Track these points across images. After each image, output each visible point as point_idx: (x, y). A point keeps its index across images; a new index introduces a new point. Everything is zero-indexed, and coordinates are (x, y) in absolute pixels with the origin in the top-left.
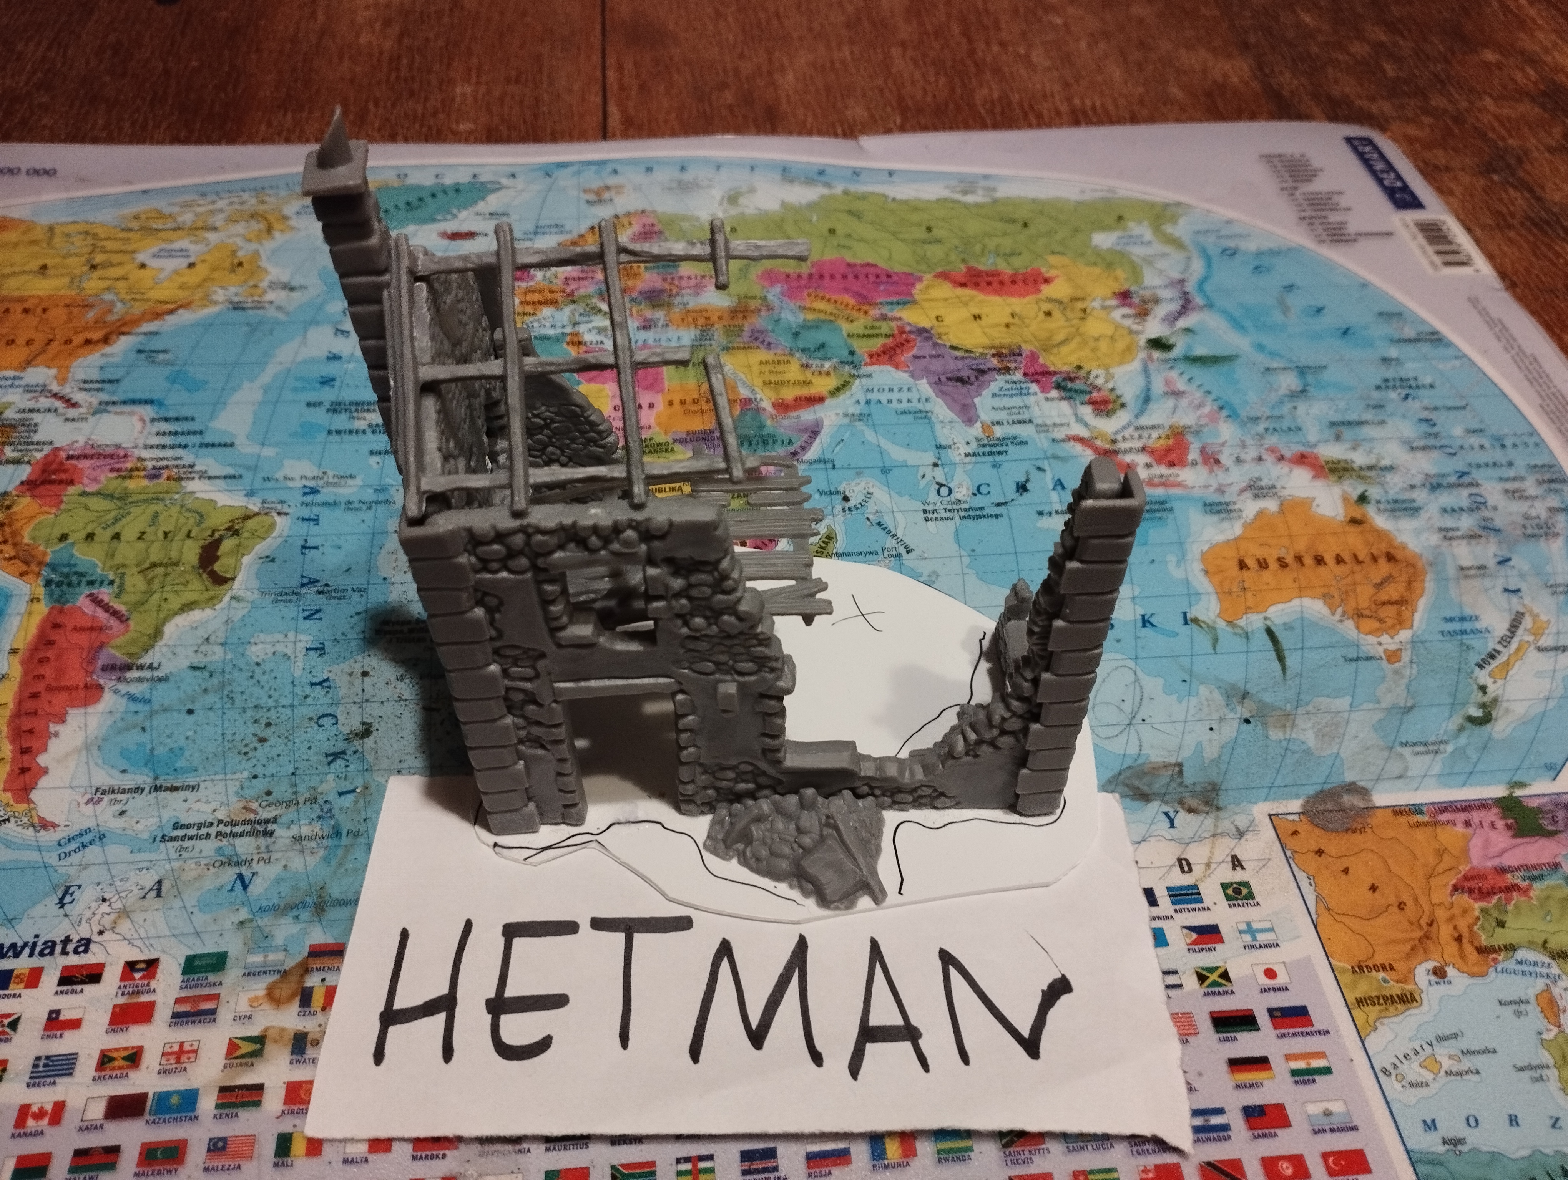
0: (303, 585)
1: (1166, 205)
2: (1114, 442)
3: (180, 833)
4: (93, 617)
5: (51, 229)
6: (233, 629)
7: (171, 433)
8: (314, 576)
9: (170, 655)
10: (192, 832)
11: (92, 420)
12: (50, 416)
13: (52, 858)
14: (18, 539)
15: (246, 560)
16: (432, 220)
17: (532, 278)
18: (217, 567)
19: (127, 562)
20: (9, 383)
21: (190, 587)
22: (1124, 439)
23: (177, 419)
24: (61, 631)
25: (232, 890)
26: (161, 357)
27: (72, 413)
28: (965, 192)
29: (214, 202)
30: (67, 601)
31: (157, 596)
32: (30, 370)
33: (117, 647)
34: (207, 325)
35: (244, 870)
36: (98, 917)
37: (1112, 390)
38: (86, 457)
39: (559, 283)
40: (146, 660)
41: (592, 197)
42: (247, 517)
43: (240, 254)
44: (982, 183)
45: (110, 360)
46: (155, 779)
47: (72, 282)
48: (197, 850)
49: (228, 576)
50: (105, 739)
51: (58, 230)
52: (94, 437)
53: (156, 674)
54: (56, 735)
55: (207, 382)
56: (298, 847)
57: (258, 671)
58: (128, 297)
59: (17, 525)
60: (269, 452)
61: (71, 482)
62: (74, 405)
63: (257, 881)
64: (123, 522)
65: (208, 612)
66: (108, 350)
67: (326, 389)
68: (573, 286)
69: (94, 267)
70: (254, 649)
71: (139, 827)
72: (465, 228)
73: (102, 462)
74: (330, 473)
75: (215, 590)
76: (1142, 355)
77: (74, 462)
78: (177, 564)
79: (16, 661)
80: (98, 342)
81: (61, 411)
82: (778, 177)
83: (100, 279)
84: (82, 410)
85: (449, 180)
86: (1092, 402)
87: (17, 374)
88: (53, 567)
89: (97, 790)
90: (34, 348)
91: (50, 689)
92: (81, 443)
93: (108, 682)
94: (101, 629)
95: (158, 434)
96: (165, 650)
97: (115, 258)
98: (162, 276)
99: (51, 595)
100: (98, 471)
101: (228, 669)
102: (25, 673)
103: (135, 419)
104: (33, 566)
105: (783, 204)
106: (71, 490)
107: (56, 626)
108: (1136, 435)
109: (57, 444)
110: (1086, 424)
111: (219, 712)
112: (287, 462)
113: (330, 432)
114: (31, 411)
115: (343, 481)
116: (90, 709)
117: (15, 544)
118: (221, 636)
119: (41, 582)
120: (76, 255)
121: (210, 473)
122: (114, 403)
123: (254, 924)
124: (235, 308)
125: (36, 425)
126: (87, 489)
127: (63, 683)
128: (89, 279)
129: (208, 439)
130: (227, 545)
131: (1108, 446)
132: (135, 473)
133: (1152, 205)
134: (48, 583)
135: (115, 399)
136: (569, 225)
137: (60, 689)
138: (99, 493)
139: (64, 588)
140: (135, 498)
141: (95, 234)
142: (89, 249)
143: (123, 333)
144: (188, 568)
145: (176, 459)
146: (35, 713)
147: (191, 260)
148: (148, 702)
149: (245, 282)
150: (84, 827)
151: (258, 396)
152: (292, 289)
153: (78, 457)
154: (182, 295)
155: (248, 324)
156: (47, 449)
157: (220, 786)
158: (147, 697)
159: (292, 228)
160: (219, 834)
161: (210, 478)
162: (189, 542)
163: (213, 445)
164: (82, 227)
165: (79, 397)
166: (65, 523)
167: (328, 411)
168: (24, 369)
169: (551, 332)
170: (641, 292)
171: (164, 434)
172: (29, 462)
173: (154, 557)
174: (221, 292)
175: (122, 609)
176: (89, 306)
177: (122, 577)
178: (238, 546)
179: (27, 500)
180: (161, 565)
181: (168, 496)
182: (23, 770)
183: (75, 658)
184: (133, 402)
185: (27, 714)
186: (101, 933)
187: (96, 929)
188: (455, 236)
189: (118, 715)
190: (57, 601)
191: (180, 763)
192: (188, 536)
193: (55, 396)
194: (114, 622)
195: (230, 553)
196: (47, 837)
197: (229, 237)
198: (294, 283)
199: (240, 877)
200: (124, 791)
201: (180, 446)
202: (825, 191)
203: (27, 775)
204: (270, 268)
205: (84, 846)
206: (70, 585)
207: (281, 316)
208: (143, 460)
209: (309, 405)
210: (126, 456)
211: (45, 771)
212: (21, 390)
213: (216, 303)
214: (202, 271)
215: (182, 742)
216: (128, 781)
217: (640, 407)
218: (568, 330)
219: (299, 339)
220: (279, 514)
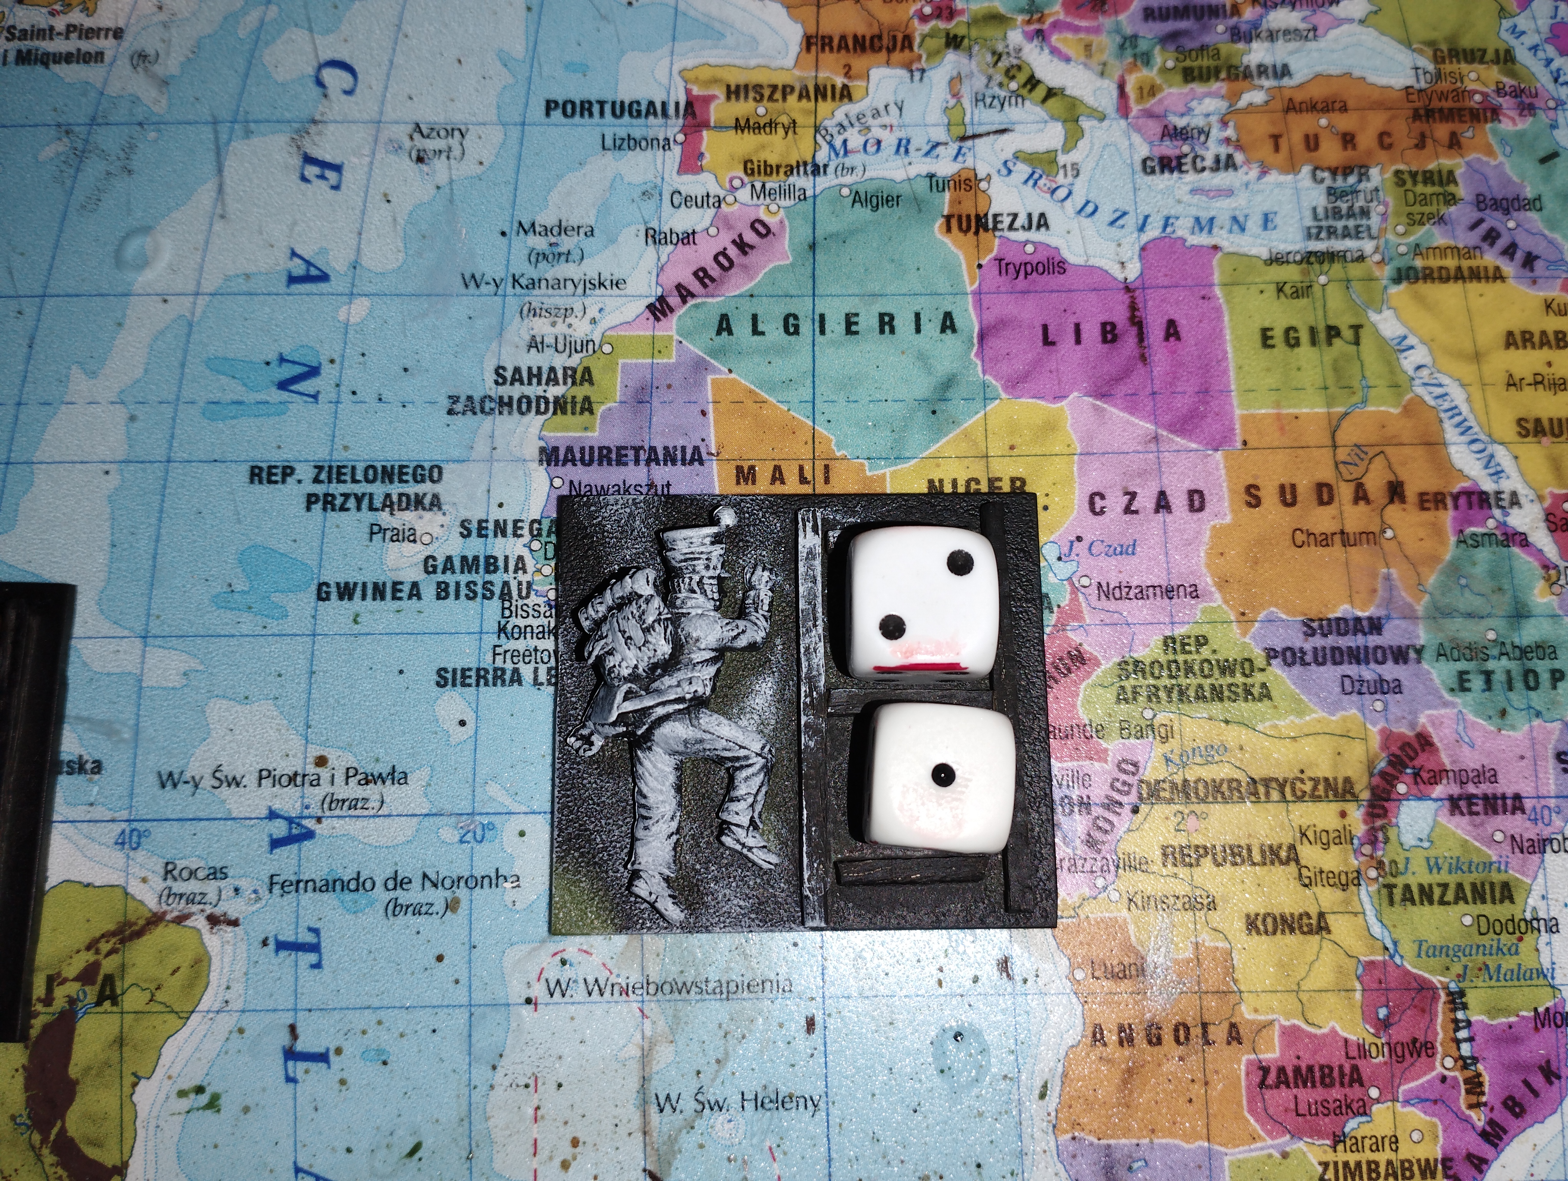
18: (74, 1123)
42: (130, 932)
49: (109, 1158)
67: (298, 409)
74: (339, 761)
112: (217, 714)
113: (322, 594)
115: (372, 791)
130: (91, 1041)
167: (311, 500)
169: (896, 171)
178: (121, 1042)
209: (256, 474)
217: (1162, 503)
218: (945, 167)
219: (206, 195)
220: (213, 920)
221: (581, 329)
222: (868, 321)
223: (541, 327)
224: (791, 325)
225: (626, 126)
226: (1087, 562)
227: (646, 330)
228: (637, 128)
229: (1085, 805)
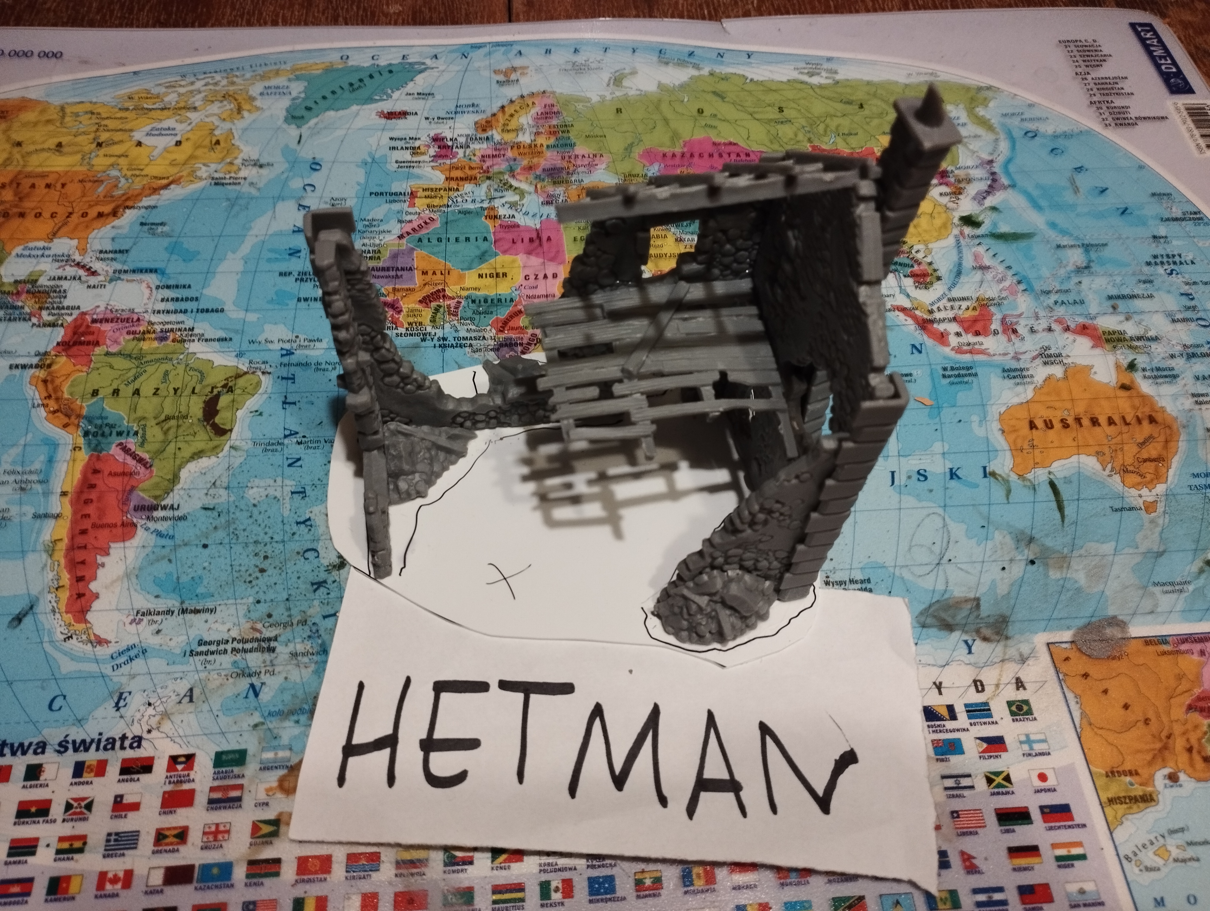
0: (286, 436)
1: (980, 89)
2: (931, 312)
3: (204, 648)
4: (124, 464)
5: (62, 109)
6: (233, 475)
7: (172, 299)
8: (295, 428)
9: (186, 497)
10: (213, 648)
11: (109, 287)
12: (76, 283)
13: (107, 670)
14: (60, 394)
15: (239, 413)
16: (370, 100)
17: (455, 155)
18: (217, 420)
19: (146, 415)
20: (40, 253)
21: (198, 437)
22: (939, 309)
23: (177, 287)
24: (100, 475)
25: (246, 697)
26: (160, 229)
27: (93, 281)
28: (811, 75)
29: (192, 83)
30: (102, 450)
31: (172, 445)
32: (56, 241)
33: (143, 490)
34: (195, 199)
35: (255, 680)
36: (146, 718)
37: (930, 264)
38: (107, 321)
39: (476, 159)
40: (167, 502)
41: (501, 78)
42: (238, 376)
43: (217, 132)
44: (826, 66)
45: (120, 231)
46: (182, 602)
47: (83, 159)
48: (218, 663)
49: (227, 427)
50: (140, 569)
51: (68, 110)
52: (111, 303)
53: (177, 513)
54: (103, 565)
55: (198, 253)
56: (295, 662)
57: (255, 511)
58: (129, 173)
59: (58, 382)
60: (252, 317)
61: (97, 344)
62: (94, 273)
63: (265, 689)
64: (142, 379)
65: (214, 459)
66: (117, 222)
67: (294, 259)
68: (489, 163)
69: (99, 145)
70: (251, 492)
71: (172, 644)
72: (398, 108)
73: (120, 325)
74: (302, 337)
75: (217, 441)
76: (956, 231)
77: (98, 325)
78: (186, 417)
79: (66, 500)
80: (108, 215)
81: (83, 279)
82: (655, 59)
83: (105, 156)
84: (101, 278)
85: (383, 62)
86: (913, 275)
87: (46, 245)
88: (90, 420)
89: (138, 613)
90: (58, 220)
91: (95, 526)
92: (102, 308)
93: (139, 521)
94: (131, 474)
95: (162, 300)
96: (182, 492)
97: (117, 136)
98: (155, 153)
99: (89, 444)
100: (118, 334)
101: (232, 510)
102: (75, 513)
103: (144, 285)
104: (73, 418)
105: (660, 85)
106: (98, 350)
107: (96, 472)
108: (949, 305)
109: (83, 309)
110: (908, 296)
111: (228, 546)
112: (267, 327)
113: (299, 300)
114: (60, 278)
115: (312, 344)
116: (127, 544)
117: (57, 399)
118: (225, 480)
119: (80, 433)
120: (84, 133)
121: (207, 336)
122: (126, 272)
123: (265, 727)
124: (216, 184)
125: (65, 291)
126: (110, 350)
127: (105, 521)
128: (97, 156)
129: (203, 305)
130: (224, 400)
131: (926, 316)
132: (147, 336)
133: (967, 89)
134: (86, 434)
135: (126, 268)
136: (483, 105)
137: (102, 526)
138: (119, 354)
139: (99, 438)
140: (149, 358)
141: (99, 114)
142: (94, 128)
143: (128, 207)
144: (195, 421)
145: (178, 323)
146: (85, 547)
147: (178, 138)
148: (172, 537)
149: (223, 159)
150: (131, 643)
151: (240, 267)
152: (261, 166)
153: (101, 321)
154: (173, 171)
155: (228, 199)
156: (76, 313)
157: (232, 610)
158: (171, 533)
159: (258, 109)
160: (234, 650)
161: (206, 340)
162: (194, 398)
163: (207, 311)
164: (88, 107)
165: (97, 266)
166: (95, 381)
167: (296, 280)
168: (51, 240)
169: (471, 206)
170: (544, 170)
171: (168, 300)
172: (62, 325)
173: (168, 410)
174: (204, 168)
175: (146, 456)
176: (99, 182)
177: (144, 430)
178: (233, 401)
179: (63, 359)
180: (173, 418)
181: (175, 356)
182: (80, 596)
183: (112, 500)
184: (141, 271)
185: (79, 548)
186: (149, 731)
187: (146, 728)
188: (391, 116)
189: (150, 549)
190: (95, 450)
191: (201, 590)
192: (193, 392)
193: (78, 264)
194: (140, 469)
195: (227, 407)
196: (103, 651)
197: (206, 116)
198: (262, 161)
199: (252, 686)
200: (158, 613)
201: (181, 311)
202: (695, 73)
203: (83, 599)
204: (242, 147)
205: (131, 659)
206: (103, 435)
207: (253, 191)
208: (153, 324)
209: (281, 274)
210: (138, 320)
211: (97, 596)
212: (50, 259)
213: (201, 179)
214: (187, 147)
215: (200, 572)
216: (162, 605)
217: (545, 277)
218: (485, 205)
219: (270, 213)
220: (263, 373)
221: (377, 242)
222: (462, 238)
223: (366, 241)
224: (439, 240)
225: (392, 198)
226: (523, 291)
227: (397, 242)
228: (396, 198)
229: (521, 344)
